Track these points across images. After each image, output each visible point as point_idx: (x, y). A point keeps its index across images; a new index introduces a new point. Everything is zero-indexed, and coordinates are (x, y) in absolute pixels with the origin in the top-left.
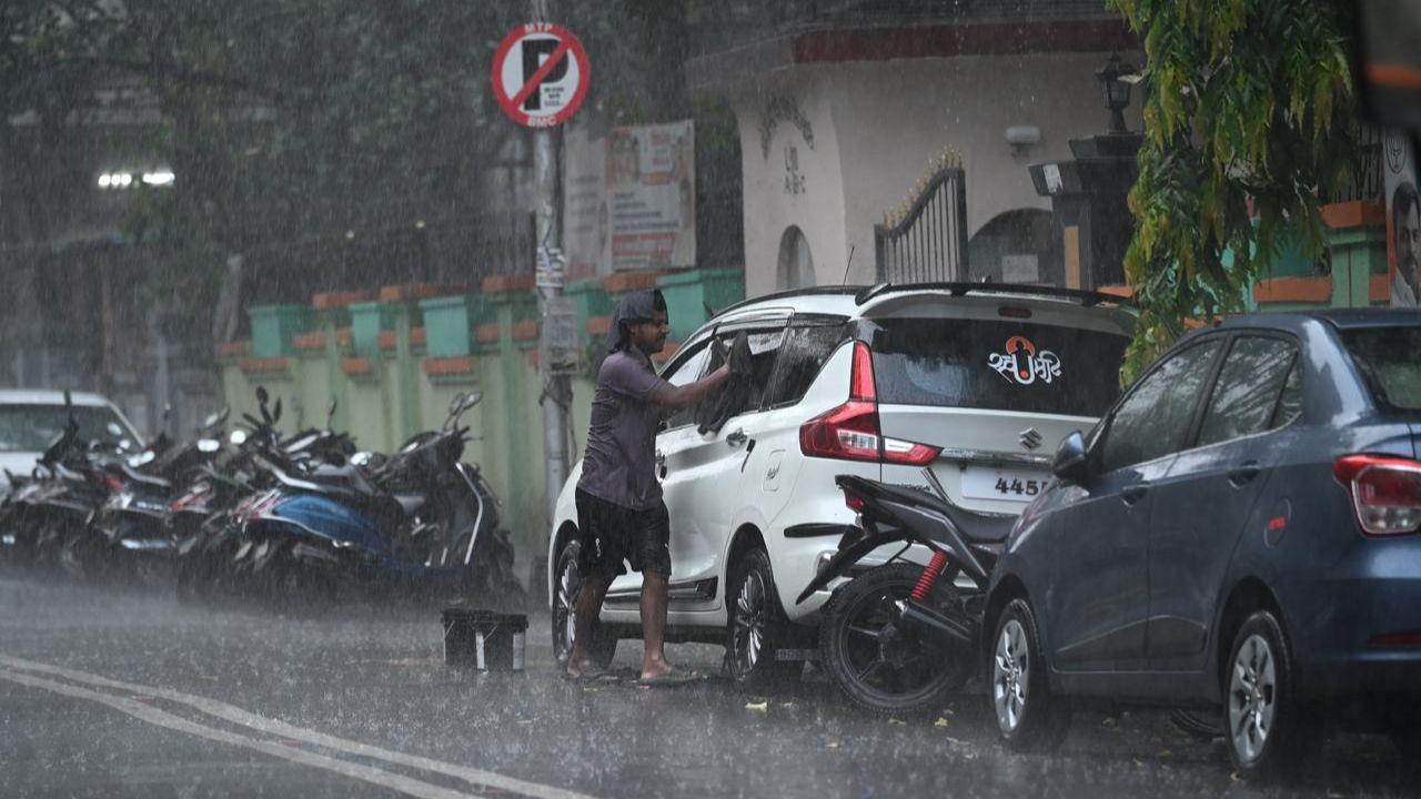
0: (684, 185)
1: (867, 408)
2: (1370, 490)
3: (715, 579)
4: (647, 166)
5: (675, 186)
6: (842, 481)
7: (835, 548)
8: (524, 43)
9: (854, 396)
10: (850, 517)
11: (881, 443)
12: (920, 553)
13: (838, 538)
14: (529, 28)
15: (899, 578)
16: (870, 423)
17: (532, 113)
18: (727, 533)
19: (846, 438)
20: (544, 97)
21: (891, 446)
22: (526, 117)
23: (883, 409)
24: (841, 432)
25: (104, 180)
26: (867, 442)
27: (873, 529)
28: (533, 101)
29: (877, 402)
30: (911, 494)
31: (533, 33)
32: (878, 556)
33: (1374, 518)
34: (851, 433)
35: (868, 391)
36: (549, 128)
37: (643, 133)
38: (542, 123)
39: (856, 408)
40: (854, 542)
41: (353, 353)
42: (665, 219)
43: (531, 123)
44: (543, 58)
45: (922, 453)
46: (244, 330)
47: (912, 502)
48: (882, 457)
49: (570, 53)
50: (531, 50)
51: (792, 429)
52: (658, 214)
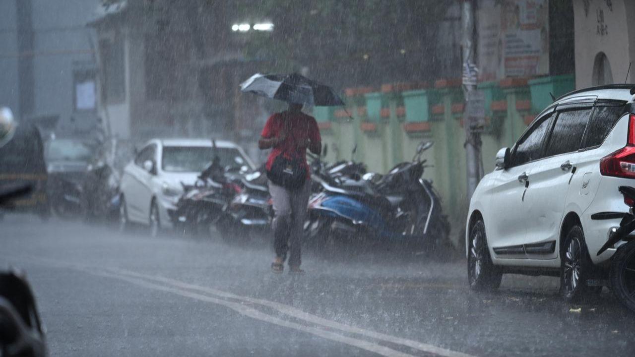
0: (543, 30)
3: (554, 242)
4: (523, 20)
5: (538, 31)
7: (618, 225)
9: (629, 143)
18: (561, 217)
19: (625, 167)
24: (622, 163)
25: (235, 28)
34: (627, 164)
37: (521, 3)
39: (630, 150)
40: (629, 223)
41: (366, 120)
42: (533, 49)
52: (529, 46)
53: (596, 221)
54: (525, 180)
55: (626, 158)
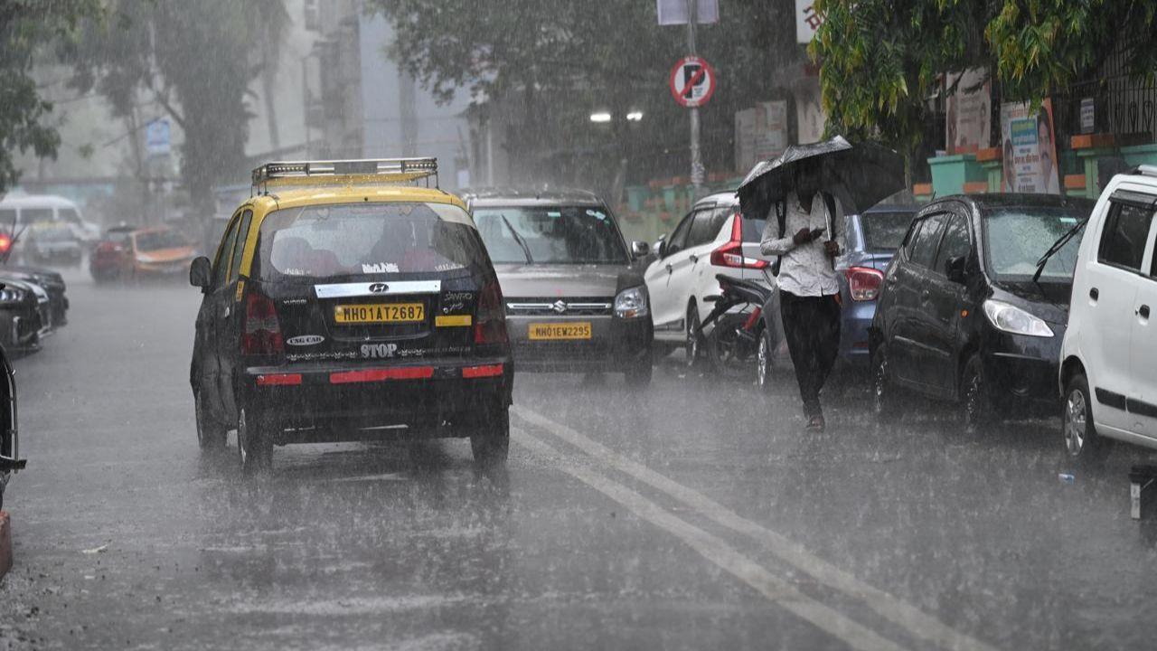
0: (783, 132)
1: (737, 244)
2: (857, 283)
3: (683, 321)
4: (771, 122)
5: (780, 130)
6: (719, 277)
7: (714, 307)
8: (685, 67)
9: (733, 240)
10: (719, 291)
11: (743, 260)
12: (752, 308)
13: (714, 303)
14: (687, 59)
15: (741, 319)
16: (738, 250)
17: (688, 100)
18: (686, 299)
19: (728, 257)
20: (694, 93)
21: (748, 261)
22: (686, 102)
23: (744, 245)
24: (725, 255)
26: (737, 259)
27: (730, 299)
28: (689, 94)
29: (741, 242)
30: (746, 283)
31: (689, 62)
32: (735, 310)
33: (858, 294)
34: (730, 255)
35: (738, 237)
36: (696, 107)
37: (768, 105)
38: (693, 105)
39: (732, 245)
40: (722, 304)
42: (777, 147)
43: (688, 104)
44: (694, 74)
45: (761, 264)
46: (625, 200)
47: (747, 287)
48: (743, 266)
49: (706, 72)
50: (688, 70)
51: (707, 254)
52: (774, 145)
53: (706, 303)
54: (670, 269)
55: (729, 251)
